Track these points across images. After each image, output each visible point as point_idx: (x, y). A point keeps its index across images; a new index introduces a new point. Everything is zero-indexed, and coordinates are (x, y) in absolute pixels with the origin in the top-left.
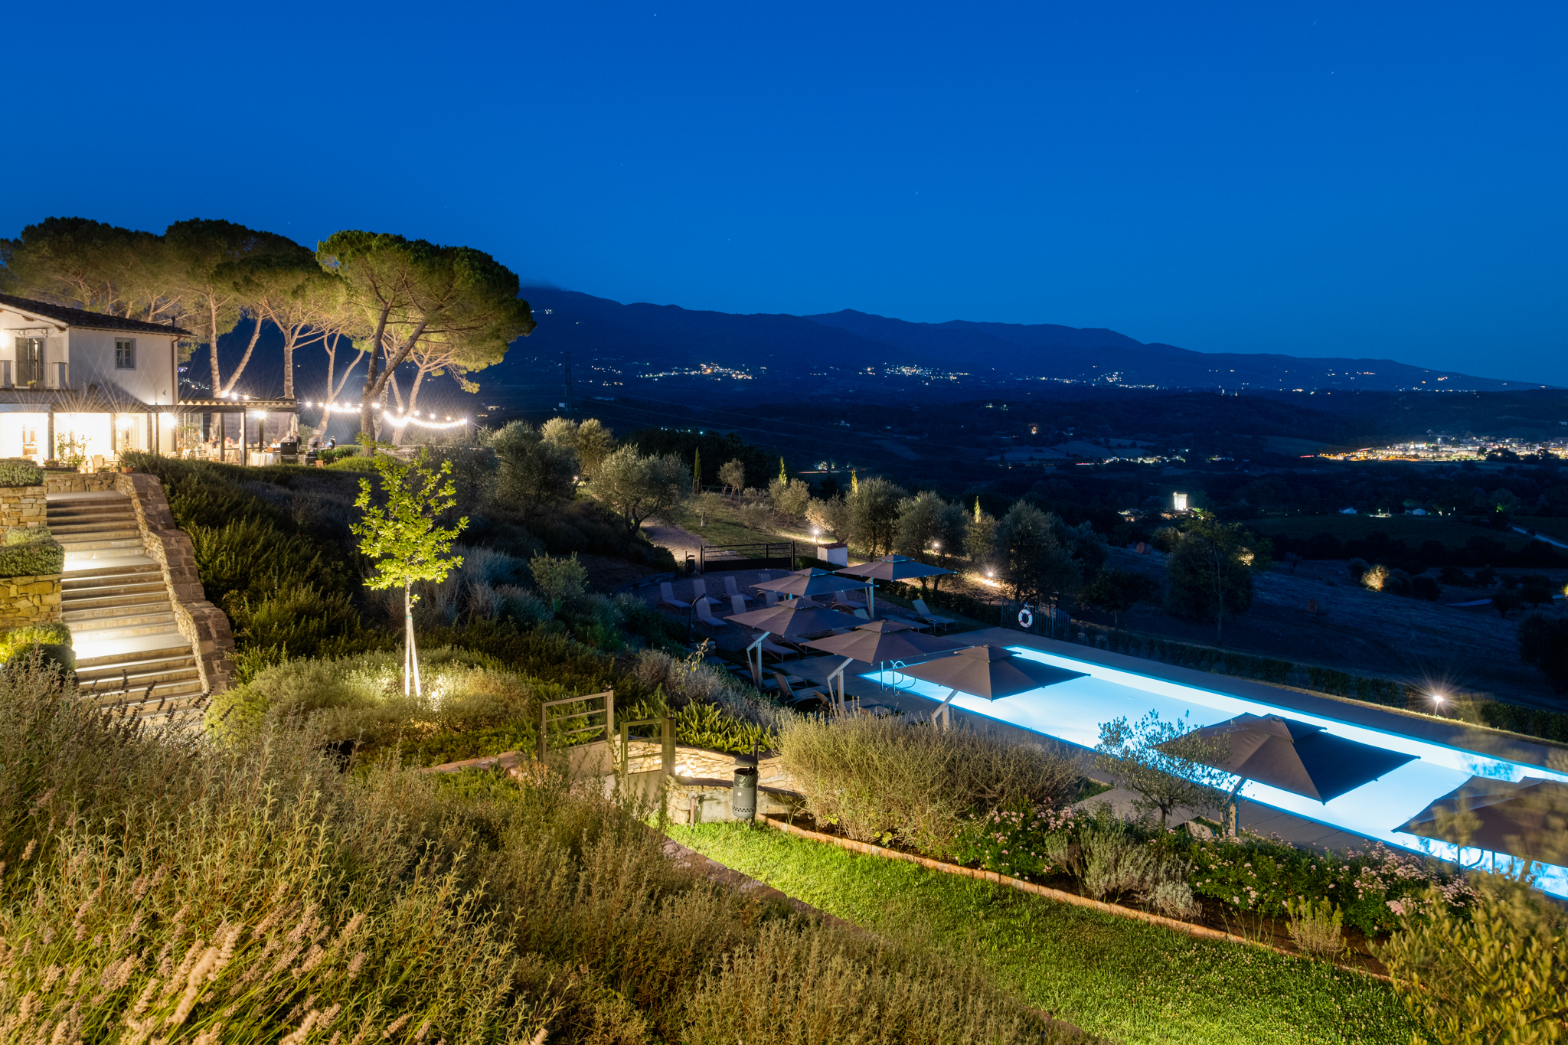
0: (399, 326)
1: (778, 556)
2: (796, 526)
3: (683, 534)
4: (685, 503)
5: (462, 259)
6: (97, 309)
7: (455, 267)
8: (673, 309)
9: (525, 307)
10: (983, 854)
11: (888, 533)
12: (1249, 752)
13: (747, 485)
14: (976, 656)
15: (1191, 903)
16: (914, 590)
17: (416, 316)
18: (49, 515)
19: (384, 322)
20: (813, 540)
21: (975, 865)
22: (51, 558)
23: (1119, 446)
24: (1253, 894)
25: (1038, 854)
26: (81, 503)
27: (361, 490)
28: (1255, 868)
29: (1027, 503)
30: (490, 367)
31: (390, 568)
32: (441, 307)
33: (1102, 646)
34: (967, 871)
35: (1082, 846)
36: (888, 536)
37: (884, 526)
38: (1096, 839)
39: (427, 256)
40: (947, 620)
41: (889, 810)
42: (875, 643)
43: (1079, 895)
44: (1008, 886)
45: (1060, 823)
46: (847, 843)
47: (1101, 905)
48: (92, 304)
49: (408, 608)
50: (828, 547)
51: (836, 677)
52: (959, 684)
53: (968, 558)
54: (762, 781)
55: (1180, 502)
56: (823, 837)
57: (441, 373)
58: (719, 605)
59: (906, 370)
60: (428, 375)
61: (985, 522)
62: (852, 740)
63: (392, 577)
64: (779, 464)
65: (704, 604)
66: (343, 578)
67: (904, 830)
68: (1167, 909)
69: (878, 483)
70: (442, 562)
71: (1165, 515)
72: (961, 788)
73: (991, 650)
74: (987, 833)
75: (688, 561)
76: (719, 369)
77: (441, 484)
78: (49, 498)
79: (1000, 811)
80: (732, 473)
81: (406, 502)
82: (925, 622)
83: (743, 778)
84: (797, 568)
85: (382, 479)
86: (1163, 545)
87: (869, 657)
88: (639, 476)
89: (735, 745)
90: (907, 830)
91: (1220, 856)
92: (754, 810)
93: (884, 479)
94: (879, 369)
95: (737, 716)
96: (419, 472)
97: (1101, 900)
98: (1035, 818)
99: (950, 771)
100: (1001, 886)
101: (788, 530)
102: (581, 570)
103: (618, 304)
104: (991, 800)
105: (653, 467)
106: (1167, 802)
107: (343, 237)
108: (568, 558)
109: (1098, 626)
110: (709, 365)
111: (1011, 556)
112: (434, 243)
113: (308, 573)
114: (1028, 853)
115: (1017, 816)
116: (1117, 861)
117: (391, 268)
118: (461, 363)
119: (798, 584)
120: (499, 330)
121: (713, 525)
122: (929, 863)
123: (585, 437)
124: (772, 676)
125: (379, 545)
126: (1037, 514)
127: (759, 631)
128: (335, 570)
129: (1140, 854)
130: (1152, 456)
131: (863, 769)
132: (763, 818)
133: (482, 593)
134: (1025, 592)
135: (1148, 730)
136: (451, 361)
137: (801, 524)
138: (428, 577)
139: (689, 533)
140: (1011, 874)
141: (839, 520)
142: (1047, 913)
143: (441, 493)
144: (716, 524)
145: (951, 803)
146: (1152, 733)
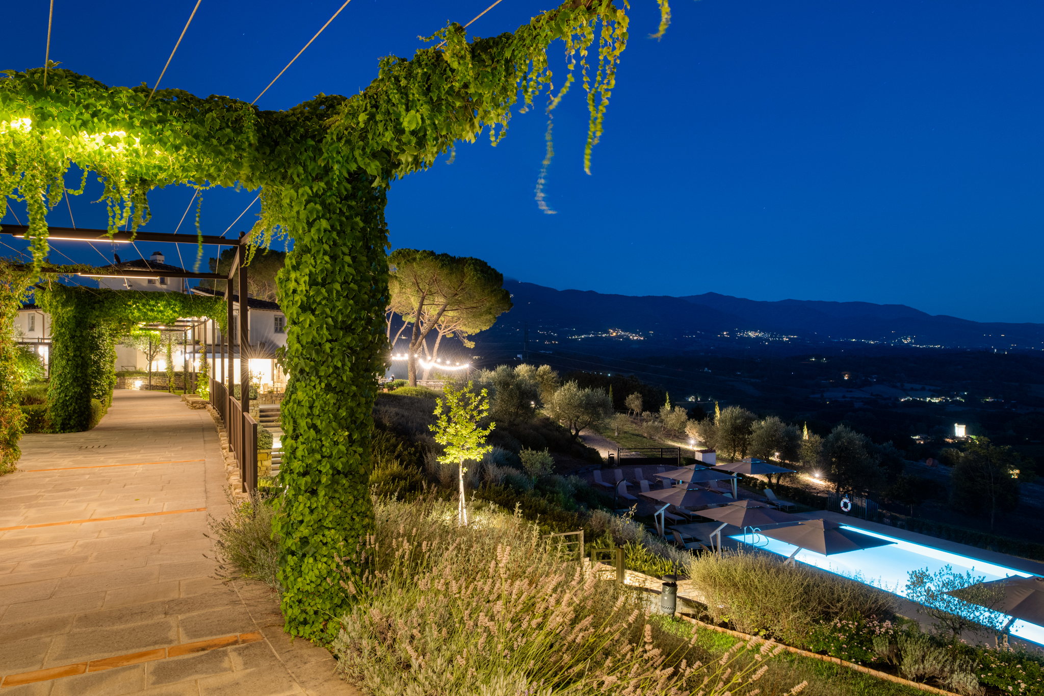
0: (429, 307)
1: (668, 457)
2: (678, 437)
3: (604, 440)
4: (607, 421)
5: (469, 265)
6: (260, 298)
7: (466, 270)
8: (591, 293)
9: (507, 294)
10: (829, 646)
11: (744, 444)
12: (1019, 600)
13: (644, 410)
14: (815, 526)
15: (977, 687)
16: (762, 483)
17: (440, 300)
18: (261, 416)
19: (422, 304)
20: (690, 448)
21: (824, 653)
22: (267, 440)
23: (912, 389)
24: (1023, 685)
25: (868, 649)
26: (272, 410)
27: (437, 405)
28: (1024, 669)
29: (845, 427)
30: (481, 331)
31: (452, 451)
32: (456, 294)
33: (902, 527)
34: (818, 656)
35: (899, 646)
36: (744, 446)
37: (741, 439)
38: (909, 642)
39: (449, 264)
40: (789, 504)
41: (765, 615)
42: (742, 514)
43: (898, 676)
44: (847, 667)
45: (883, 630)
46: (735, 633)
47: (912, 683)
48: (258, 295)
49: (461, 475)
50: (702, 452)
51: (716, 535)
52: (802, 543)
53: (801, 464)
54: (678, 594)
55: (960, 431)
56: (720, 629)
57: (452, 335)
58: (631, 486)
59: (752, 334)
60: (444, 337)
61: (813, 439)
62: (740, 569)
63: (454, 456)
64: (666, 397)
65: (622, 486)
66: (414, 458)
67: (774, 628)
68: (960, 690)
69: (737, 410)
70: (480, 449)
71: (948, 440)
72: (814, 604)
73: (825, 522)
74: (832, 633)
75: (609, 457)
76: (621, 333)
77: (481, 402)
78: (261, 407)
79: (841, 620)
80: (634, 401)
81: (462, 412)
82: (773, 504)
83: (668, 588)
84: (681, 465)
85: (447, 399)
86: (947, 461)
87: (739, 523)
88: (578, 402)
89: (657, 570)
90: (777, 628)
91: (998, 659)
92: (675, 610)
93: (741, 408)
94: (732, 333)
95: (656, 554)
96: (468, 395)
97: (913, 680)
98: (865, 627)
99: (806, 593)
100: (842, 667)
101: (673, 440)
102: (551, 459)
103: (555, 291)
104: (833, 613)
105: (587, 396)
106: (958, 626)
107: (400, 253)
108: (543, 451)
109: (898, 515)
110: (614, 330)
111: (832, 463)
112: (452, 255)
113: (396, 454)
114: (861, 648)
115: (853, 624)
116: (924, 657)
117: (427, 271)
118: (464, 329)
119: (687, 475)
120: (491, 309)
121: (623, 435)
122: (792, 649)
123: (542, 377)
124: (671, 533)
125: (445, 438)
126: (853, 435)
127: (662, 503)
128: (410, 453)
129: (942, 654)
130: (938, 397)
131: (748, 588)
132: (679, 615)
133: (492, 470)
134: (844, 488)
135: (944, 578)
136: (458, 328)
137: (682, 436)
138: (473, 458)
139: (608, 439)
140: (849, 659)
141: (708, 434)
142: (875, 685)
143: (481, 408)
144: (625, 435)
145: (807, 613)
146: (947, 580)
